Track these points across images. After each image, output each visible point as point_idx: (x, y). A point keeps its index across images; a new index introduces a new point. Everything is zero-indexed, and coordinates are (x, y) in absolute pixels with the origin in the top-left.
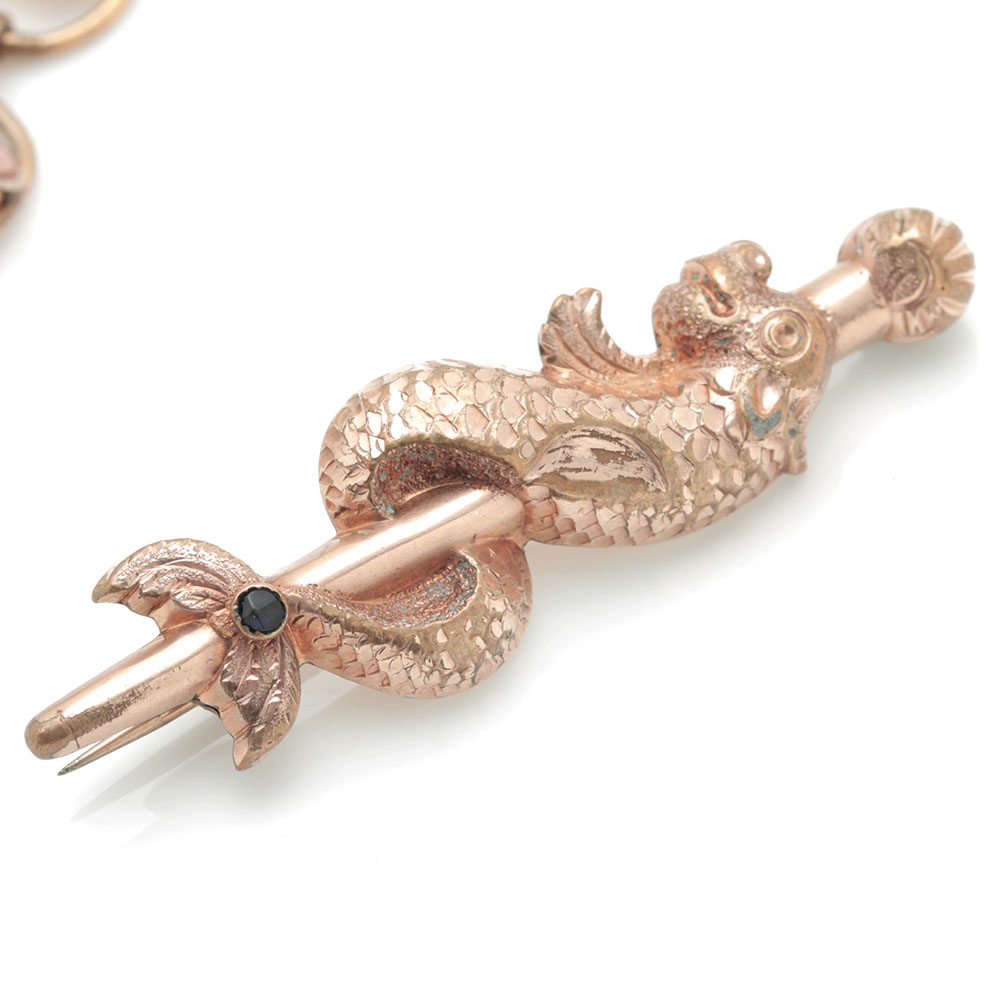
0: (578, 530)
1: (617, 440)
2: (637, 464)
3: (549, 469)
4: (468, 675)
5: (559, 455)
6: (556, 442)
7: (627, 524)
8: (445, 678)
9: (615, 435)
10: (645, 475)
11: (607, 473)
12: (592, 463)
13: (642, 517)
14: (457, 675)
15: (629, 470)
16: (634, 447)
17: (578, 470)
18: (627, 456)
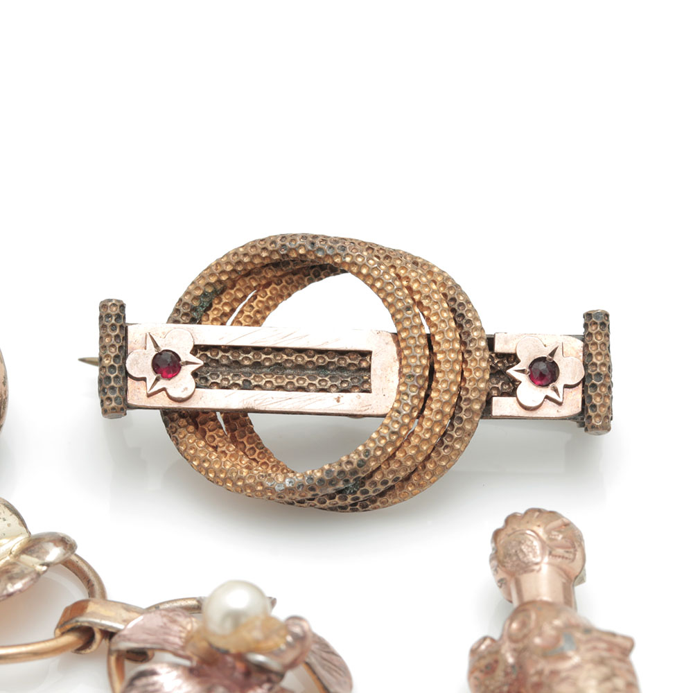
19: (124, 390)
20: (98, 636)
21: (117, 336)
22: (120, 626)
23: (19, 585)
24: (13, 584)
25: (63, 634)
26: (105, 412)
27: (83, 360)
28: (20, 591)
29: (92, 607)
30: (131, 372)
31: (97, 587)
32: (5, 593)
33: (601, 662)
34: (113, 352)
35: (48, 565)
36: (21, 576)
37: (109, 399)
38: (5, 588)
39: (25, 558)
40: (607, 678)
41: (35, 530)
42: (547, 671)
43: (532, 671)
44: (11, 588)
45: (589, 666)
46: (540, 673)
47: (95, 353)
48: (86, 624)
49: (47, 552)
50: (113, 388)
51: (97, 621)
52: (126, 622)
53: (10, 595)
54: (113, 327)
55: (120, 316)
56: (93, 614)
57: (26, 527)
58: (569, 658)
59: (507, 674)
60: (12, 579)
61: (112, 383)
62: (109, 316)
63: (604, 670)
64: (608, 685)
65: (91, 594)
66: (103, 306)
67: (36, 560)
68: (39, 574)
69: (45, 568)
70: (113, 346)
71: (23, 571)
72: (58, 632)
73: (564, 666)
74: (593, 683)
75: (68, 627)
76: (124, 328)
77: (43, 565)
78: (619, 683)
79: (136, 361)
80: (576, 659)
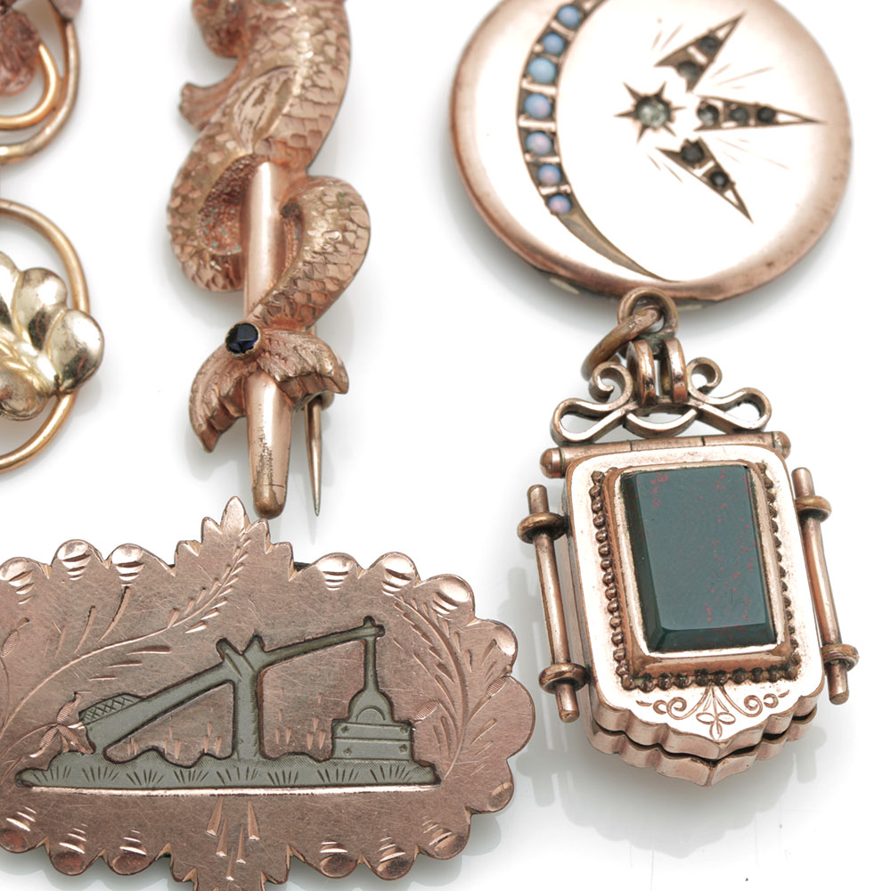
0: (306, 134)
1: (254, 89)
2: (274, 81)
3: (250, 136)
4: (352, 226)
5: (246, 128)
6: (237, 127)
7: (312, 101)
8: (345, 241)
9: (250, 89)
10: (282, 78)
11: (270, 100)
12: (260, 108)
13: (311, 89)
14: (347, 234)
15: (275, 86)
16: (264, 79)
17: (260, 119)
18: (267, 86)
33: (316, 13)
40: (320, 31)
42: (264, 18)
43: (251, 14)
45: (306, 18)
46: (259, 17)
58: (288, 8)
59: (227, 12)
63: (318, 22)
64: (321, 37)
73: (281, 14)
74: (307, 35)
78: (331, 35)
80: (294, 10)
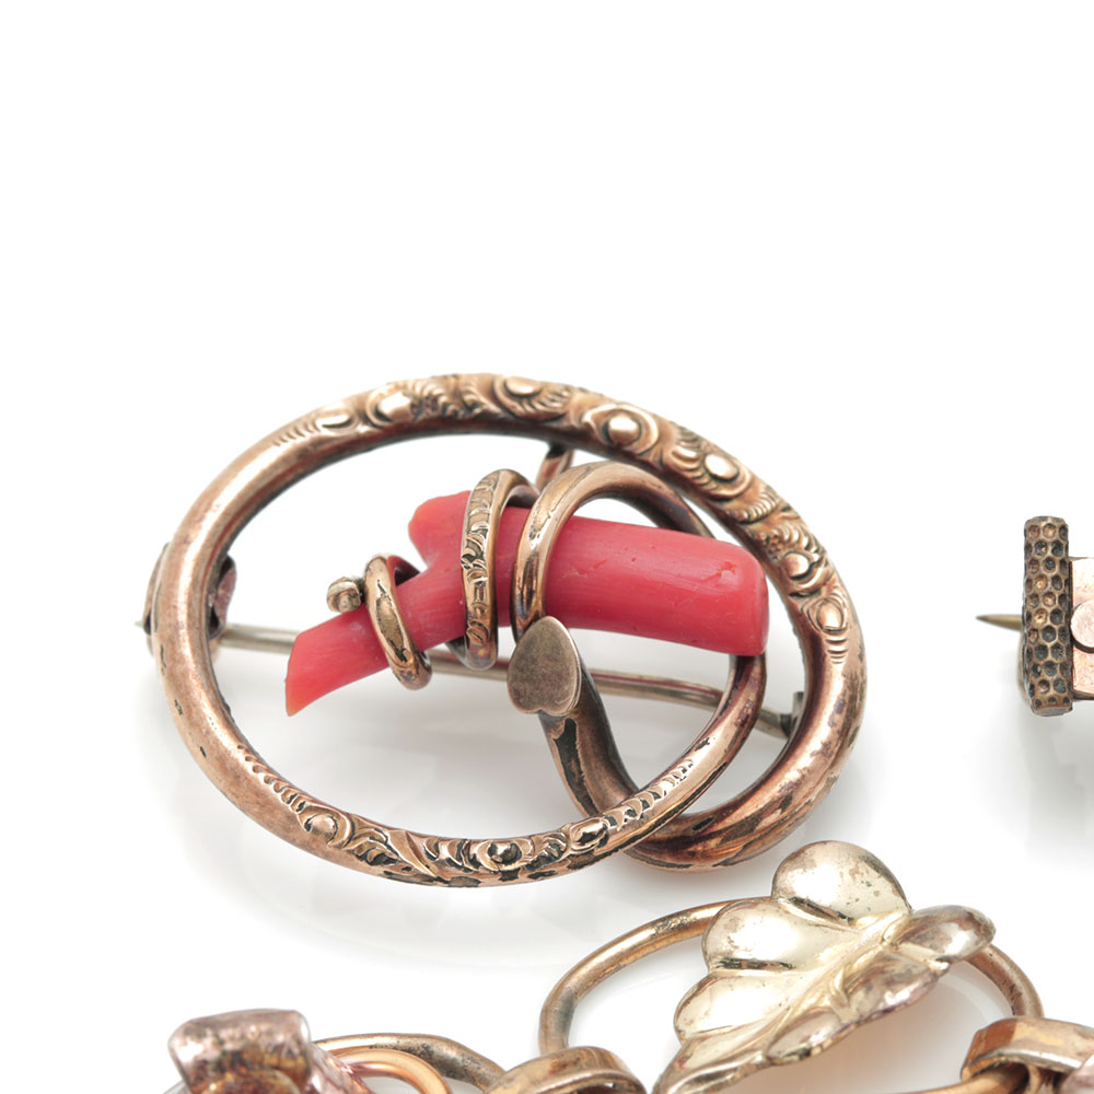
19: (1068, 668)
20: (1035, 1080)
21: (1056, 579)
22: (1074, 1063)
23: (904, 994)
24: (895, 992)
25: (975, 1076)
26: (1037, 705)
27: (984, 619)
28: (905, 1005)
29: (1022, 1031)
30: (1080, 638)
31: (1026, 997)
32: (881, 1007)
34: (1050, 605)
35: (949, 960)
36: (907, 978)
37: (1045, 683)
38: (882, 999)
39: (909, 948)
41: (921, 901)
44: (891, 999)
47: (1014, 606)
48: (1016, 1060)
49: (949, 939)
50: (1050, 665)
51: (1035, 1054)
52: (1084, 1055)
53: (888, 1011)
54: (1049, 563)
55: (1060, 546)
56: (1026, 1043)
57: (904, 897)
60: (892, 983)
61: (1050, 657)
62: (1041, 544)
65: (1017, 1008)
66: (1032, 527)
67: (931, 952)
68: (935, 976)
69: (944, 965)
70: (1049, 594)
71: (909, 971)
72: (967, 1073)
75: (984, 1064)
76: (1067, 565)
77: (941, 960)
79: (1087, 620)
